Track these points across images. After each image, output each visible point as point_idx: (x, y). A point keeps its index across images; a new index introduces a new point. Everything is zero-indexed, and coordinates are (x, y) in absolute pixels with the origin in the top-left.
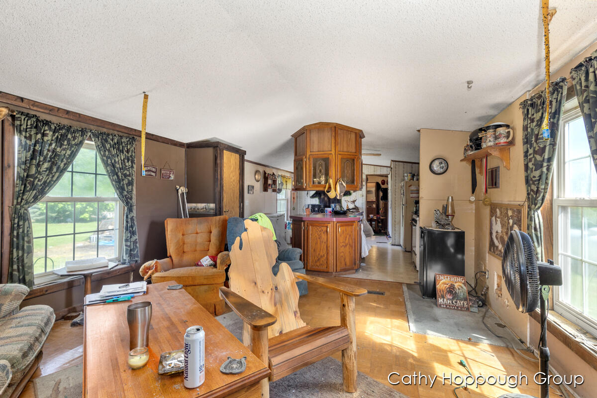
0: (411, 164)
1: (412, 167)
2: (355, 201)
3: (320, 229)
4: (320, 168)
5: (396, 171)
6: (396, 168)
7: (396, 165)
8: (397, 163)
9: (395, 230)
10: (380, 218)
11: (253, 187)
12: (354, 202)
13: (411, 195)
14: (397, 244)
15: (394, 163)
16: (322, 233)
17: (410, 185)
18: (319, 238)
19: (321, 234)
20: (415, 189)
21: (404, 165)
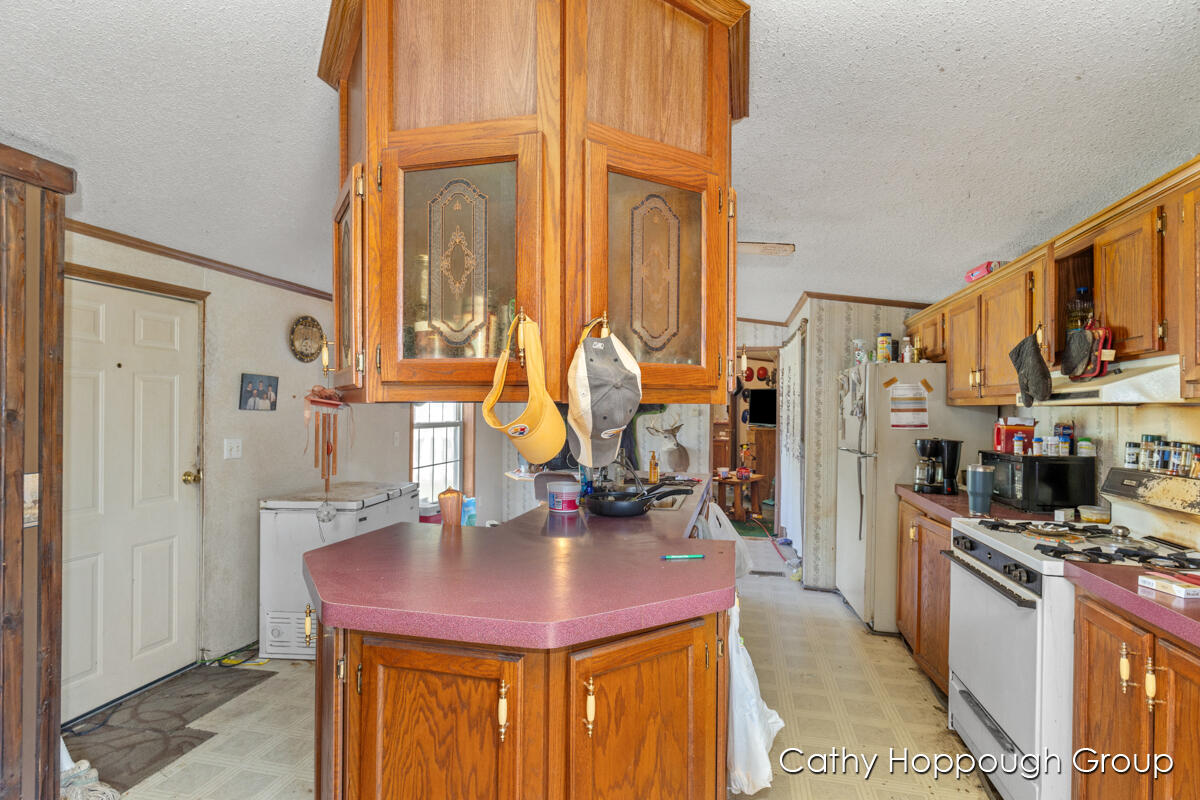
0: (873, 306)
1: (877, 318)
2: (678, 428)
3: (446, 695)
4: (457, 237)
5: (820, 331)
6: (820, 319)
7: (821, 309)
8: (825, 303)
9: (817, 537)
10: (747, 478)
11: (273, 382)
12: (673, 432)
13: (895, 418)
14: (821, 584)
15: (815, 300)
16: (464, 729)
17: (887, 379)
18: (443, 764)
19: (453, 730)
20: (910, 394)
21: (849, 308)
